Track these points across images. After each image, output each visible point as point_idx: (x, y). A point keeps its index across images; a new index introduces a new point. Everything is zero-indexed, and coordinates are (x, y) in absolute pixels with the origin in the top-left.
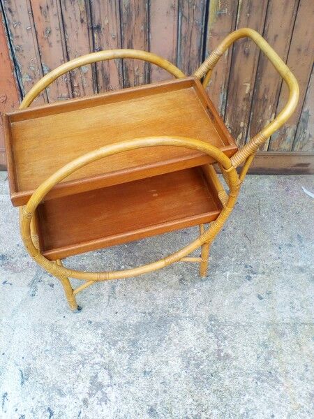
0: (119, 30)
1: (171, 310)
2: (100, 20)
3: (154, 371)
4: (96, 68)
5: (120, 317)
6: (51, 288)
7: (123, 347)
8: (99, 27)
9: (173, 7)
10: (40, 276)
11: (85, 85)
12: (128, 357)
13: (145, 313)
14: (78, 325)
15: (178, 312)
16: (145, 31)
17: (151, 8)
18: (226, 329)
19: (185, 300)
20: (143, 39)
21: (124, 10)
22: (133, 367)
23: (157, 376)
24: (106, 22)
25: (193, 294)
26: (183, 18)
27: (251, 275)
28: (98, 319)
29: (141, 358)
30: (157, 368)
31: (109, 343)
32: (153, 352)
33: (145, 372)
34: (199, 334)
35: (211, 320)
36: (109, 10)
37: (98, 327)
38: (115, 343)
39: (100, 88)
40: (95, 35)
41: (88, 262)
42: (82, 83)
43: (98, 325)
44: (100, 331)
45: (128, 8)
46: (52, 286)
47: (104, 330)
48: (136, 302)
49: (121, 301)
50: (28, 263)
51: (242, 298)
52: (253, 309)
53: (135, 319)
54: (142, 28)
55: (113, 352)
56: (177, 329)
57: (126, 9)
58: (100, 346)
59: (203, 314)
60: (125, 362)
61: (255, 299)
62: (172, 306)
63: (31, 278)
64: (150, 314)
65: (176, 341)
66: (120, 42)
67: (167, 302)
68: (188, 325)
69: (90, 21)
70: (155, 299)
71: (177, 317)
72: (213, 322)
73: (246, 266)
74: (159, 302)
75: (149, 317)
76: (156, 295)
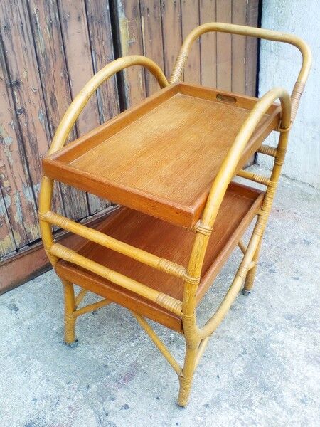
0: (39, 81)
1: (255, 336)
2: (18, 74)
3: (306, 393)
4: (22, 135)
5: (225, 377)
6: (127, 410)
7: (261, 399)
8: (18, 83)
9: (86, 46)
10: (101, 409)
11: (11, 161)
12: (274, 402)
13: (240, 356)
14: (199, 418)
15: (262, 333)
16: (65, 78)
17: (67, 50)
18: (306, 317)
19: (254, 320)
20: (64, 87)
21: (41, 58)
22: (290, 407)
23: (314, 394)
24: (25, 74)
25: (253, 311)
26: (97, 57)
27: (271, 268)
28: (210, 396)
29: (284, 393)
30: (306, 389)
31: (245, 407)
32: (286, 379)
33: (302, 401)
34: (296, 335)
35: (290, 319)
36: (26, 61)
37: (218, 403)
38: (250, 402)
39: (29, 159)
40: (16, 94)
41: (135, 357)
42: (8, 160)
43: (217, 401)
44: (225, 405)
45: (44, 55)
46: (126, 407)
47: (227, 400)
48: (220, 353)
49: (208, 364)
50: (70, 408)
51: (286, 287)
52: (302, 289)
53: (238, 368)
54: (62, 75)
55: (258, 411)
56: (278, 346)
57: (43, 55)
58: (243, 418)
59: (279, 319)
60: (278, 409)
61: (295, 283)
62: (252, 333)
63: (94, 419)
64: (245, 353)
65: (289, 355)
66: (42, 96)
67: (244, 333)
68: (281, 336)
69: (7, 77)
70: (232, 339)
71: (266, 337)
72: (293, 320)
73: (261, 265)
74: (238, 338)
75: (247, 356)
76: (229, 335)
